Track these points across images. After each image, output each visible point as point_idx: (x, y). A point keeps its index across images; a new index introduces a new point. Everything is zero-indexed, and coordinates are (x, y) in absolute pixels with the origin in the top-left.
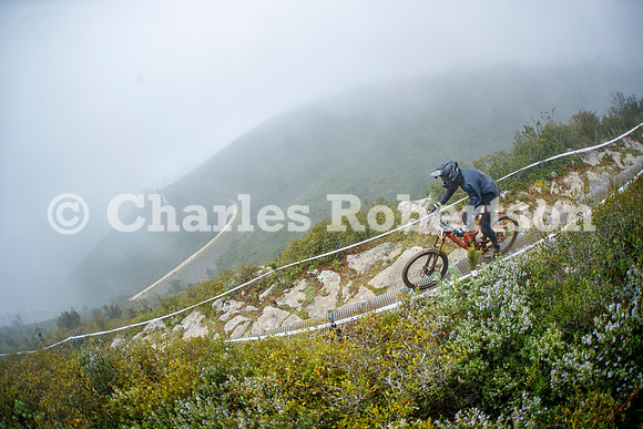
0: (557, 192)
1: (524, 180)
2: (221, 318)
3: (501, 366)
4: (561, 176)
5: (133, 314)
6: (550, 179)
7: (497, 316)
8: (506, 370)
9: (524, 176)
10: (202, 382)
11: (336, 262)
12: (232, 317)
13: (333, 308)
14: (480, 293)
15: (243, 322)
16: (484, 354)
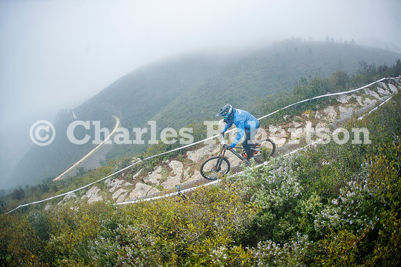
0: (319, 117)
1: (299, 110)
2: (111, 190)
3: (283, 217)
4: (322, 108)
5: (56, 190)
6: (315, 110)
7: (280, 188)
8: (287, 220)
9: (299, 107)
10: (102, 229)
11: (180, 155)
12: (117, 189)
13: (179, 183)
14: (269, 174)
15: (124, 193)
16: (272, 210)
